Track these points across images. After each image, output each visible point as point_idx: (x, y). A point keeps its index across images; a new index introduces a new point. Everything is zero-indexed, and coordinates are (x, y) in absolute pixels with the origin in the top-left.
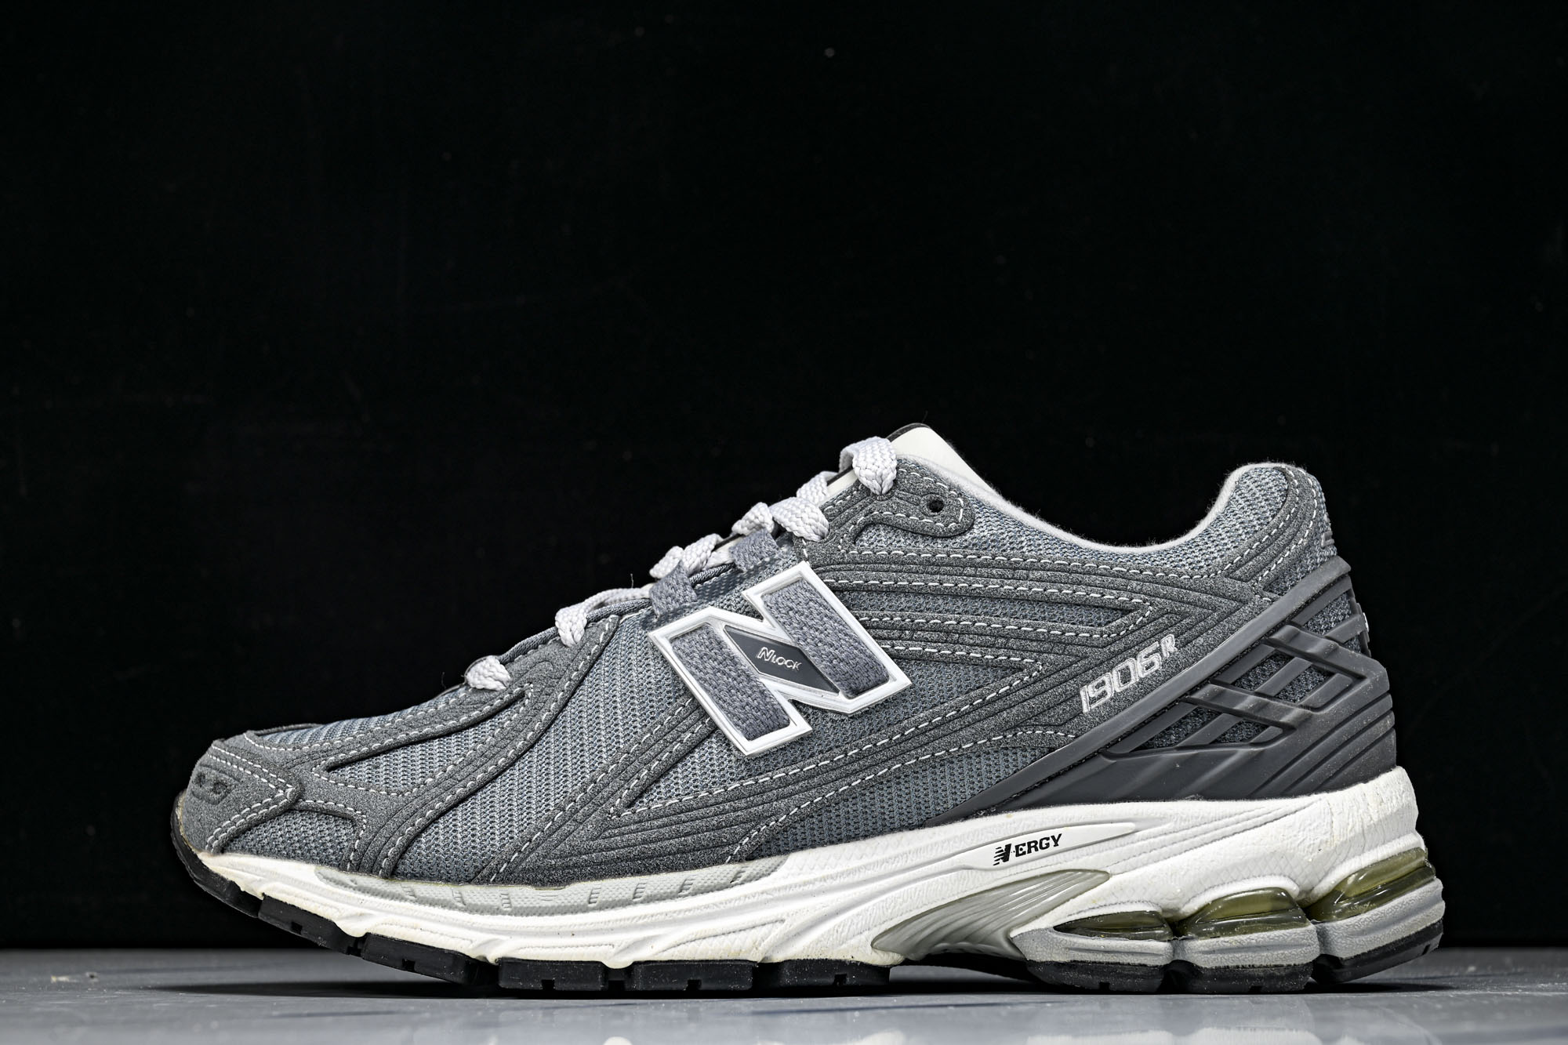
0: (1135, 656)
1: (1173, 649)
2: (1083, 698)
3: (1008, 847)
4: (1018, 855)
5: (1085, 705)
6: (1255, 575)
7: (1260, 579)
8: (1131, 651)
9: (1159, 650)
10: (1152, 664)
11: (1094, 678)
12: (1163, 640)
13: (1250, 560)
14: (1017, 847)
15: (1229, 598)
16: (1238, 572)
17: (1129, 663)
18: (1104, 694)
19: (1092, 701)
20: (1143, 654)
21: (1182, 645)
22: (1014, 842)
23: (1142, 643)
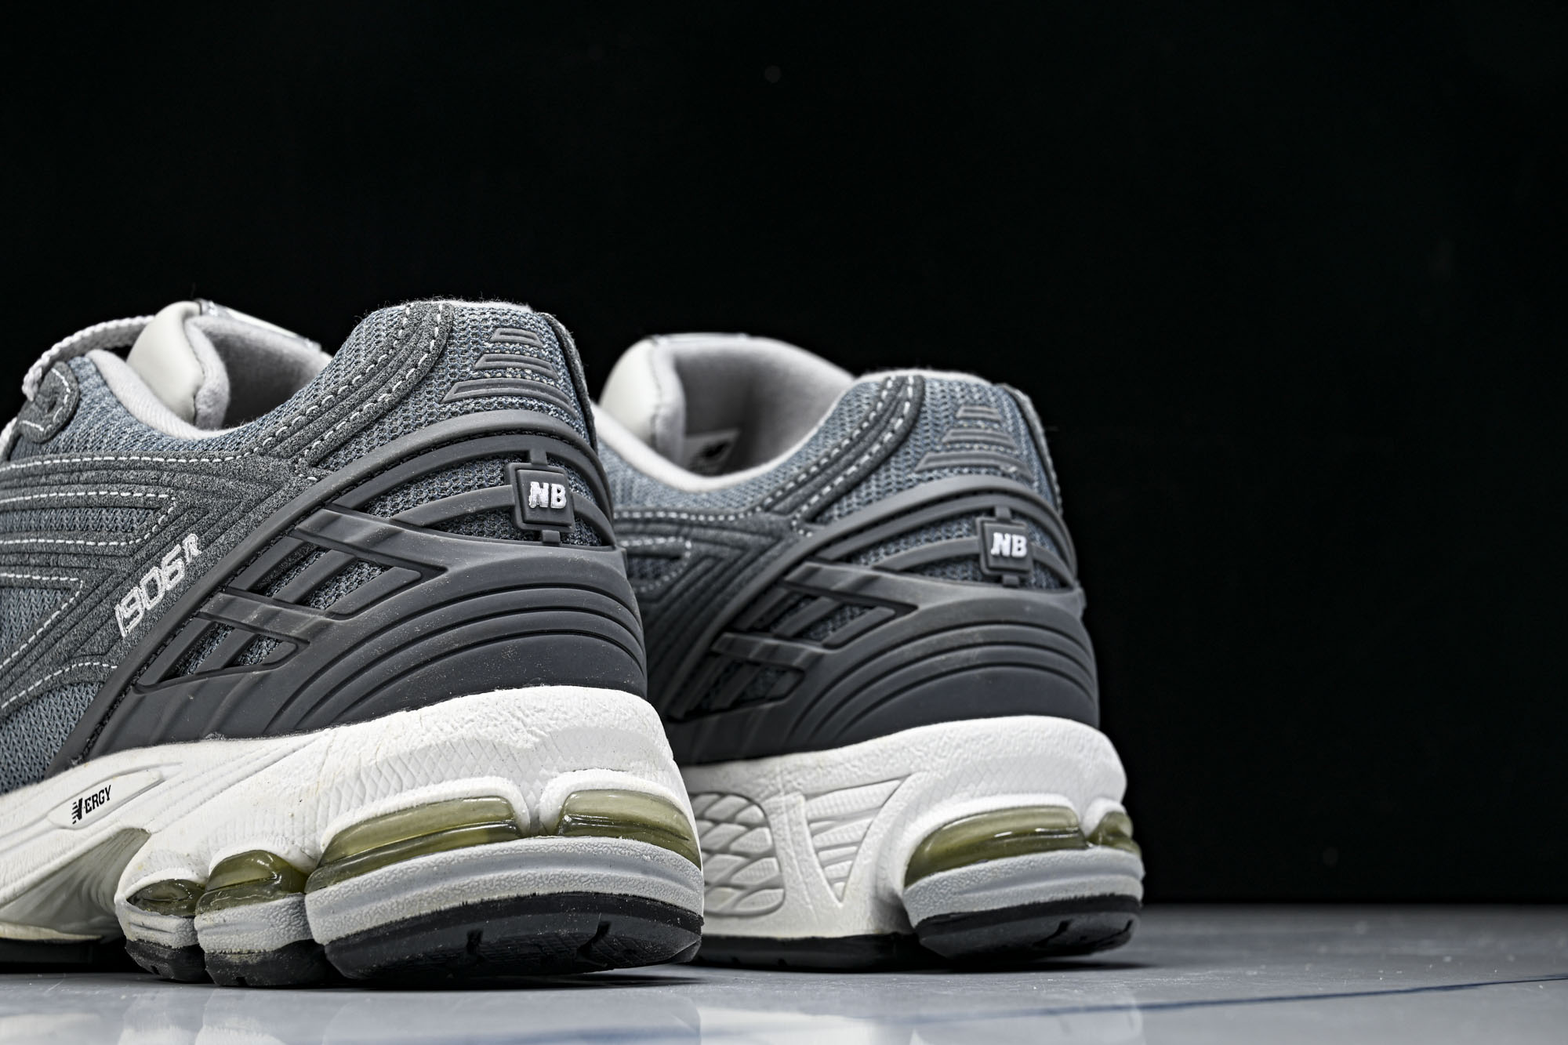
0: (158, 565)
1: (196, 552)
2: (119, 619)
3: (81, 801)
4: (87, 811)
5: (121, 628)
6: (299, 449)
7: (306, 451)
8: (154, 559)
9: (182, 554)
10: (176, 572)
11: (123, 595)
12: (186, 541)
13: (299, 429)
14: (86, 801)
15: (260, 482)
16: (278, 448)
17: (154, 572)
18: (137, 613)
19: (127, 622)
20: (166, 560)
21: (204, 545)
22: (85, 796)
23: (165, 548)
